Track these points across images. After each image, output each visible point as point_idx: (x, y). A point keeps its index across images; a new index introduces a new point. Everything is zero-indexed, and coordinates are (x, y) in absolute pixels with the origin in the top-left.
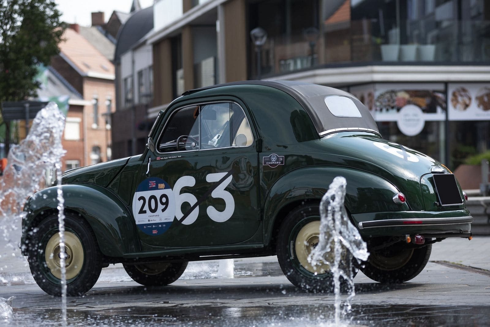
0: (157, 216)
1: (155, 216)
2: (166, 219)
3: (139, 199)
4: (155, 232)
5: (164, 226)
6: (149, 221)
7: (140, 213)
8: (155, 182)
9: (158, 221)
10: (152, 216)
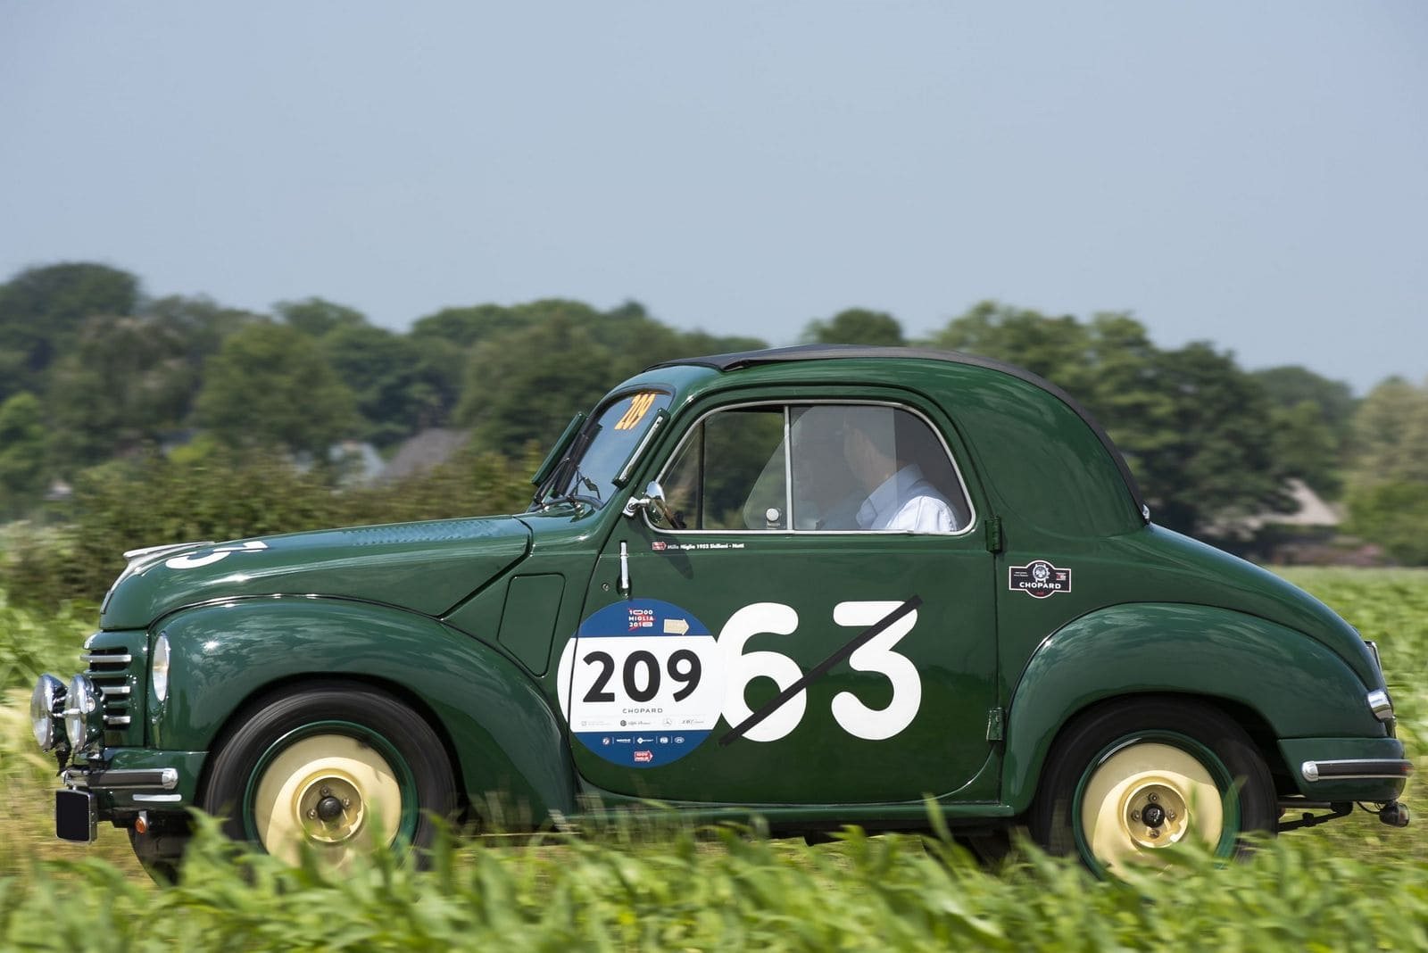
0: (654, 710)
1: (648, 710)
2: (688, 722)
3: (590, 659)
4: (642, 757)
5: (680, 740)
6: (623, 723)
8: (651, 612)
10: (637, 711)
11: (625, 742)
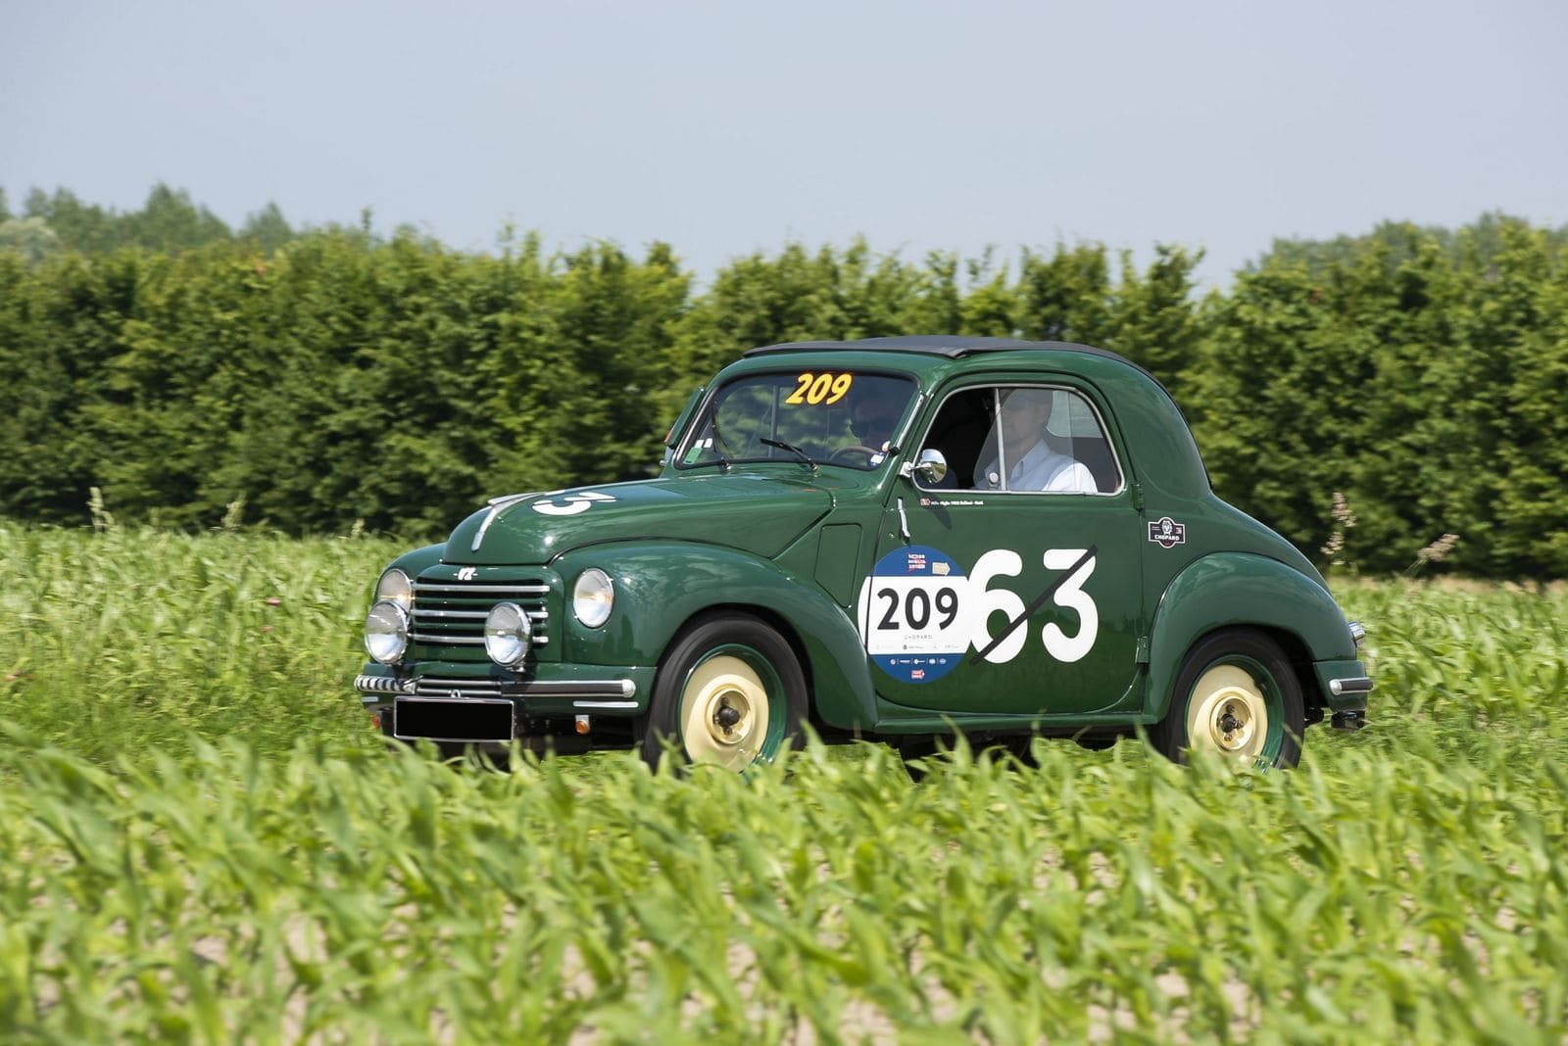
4: (918, 675)
5: (943, 661)
7: (881, 627)
9: (927, 649)
10: (914, 637)
11: (905, 663)
